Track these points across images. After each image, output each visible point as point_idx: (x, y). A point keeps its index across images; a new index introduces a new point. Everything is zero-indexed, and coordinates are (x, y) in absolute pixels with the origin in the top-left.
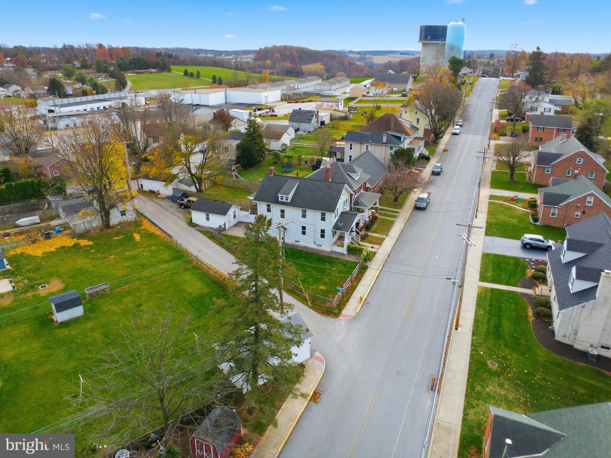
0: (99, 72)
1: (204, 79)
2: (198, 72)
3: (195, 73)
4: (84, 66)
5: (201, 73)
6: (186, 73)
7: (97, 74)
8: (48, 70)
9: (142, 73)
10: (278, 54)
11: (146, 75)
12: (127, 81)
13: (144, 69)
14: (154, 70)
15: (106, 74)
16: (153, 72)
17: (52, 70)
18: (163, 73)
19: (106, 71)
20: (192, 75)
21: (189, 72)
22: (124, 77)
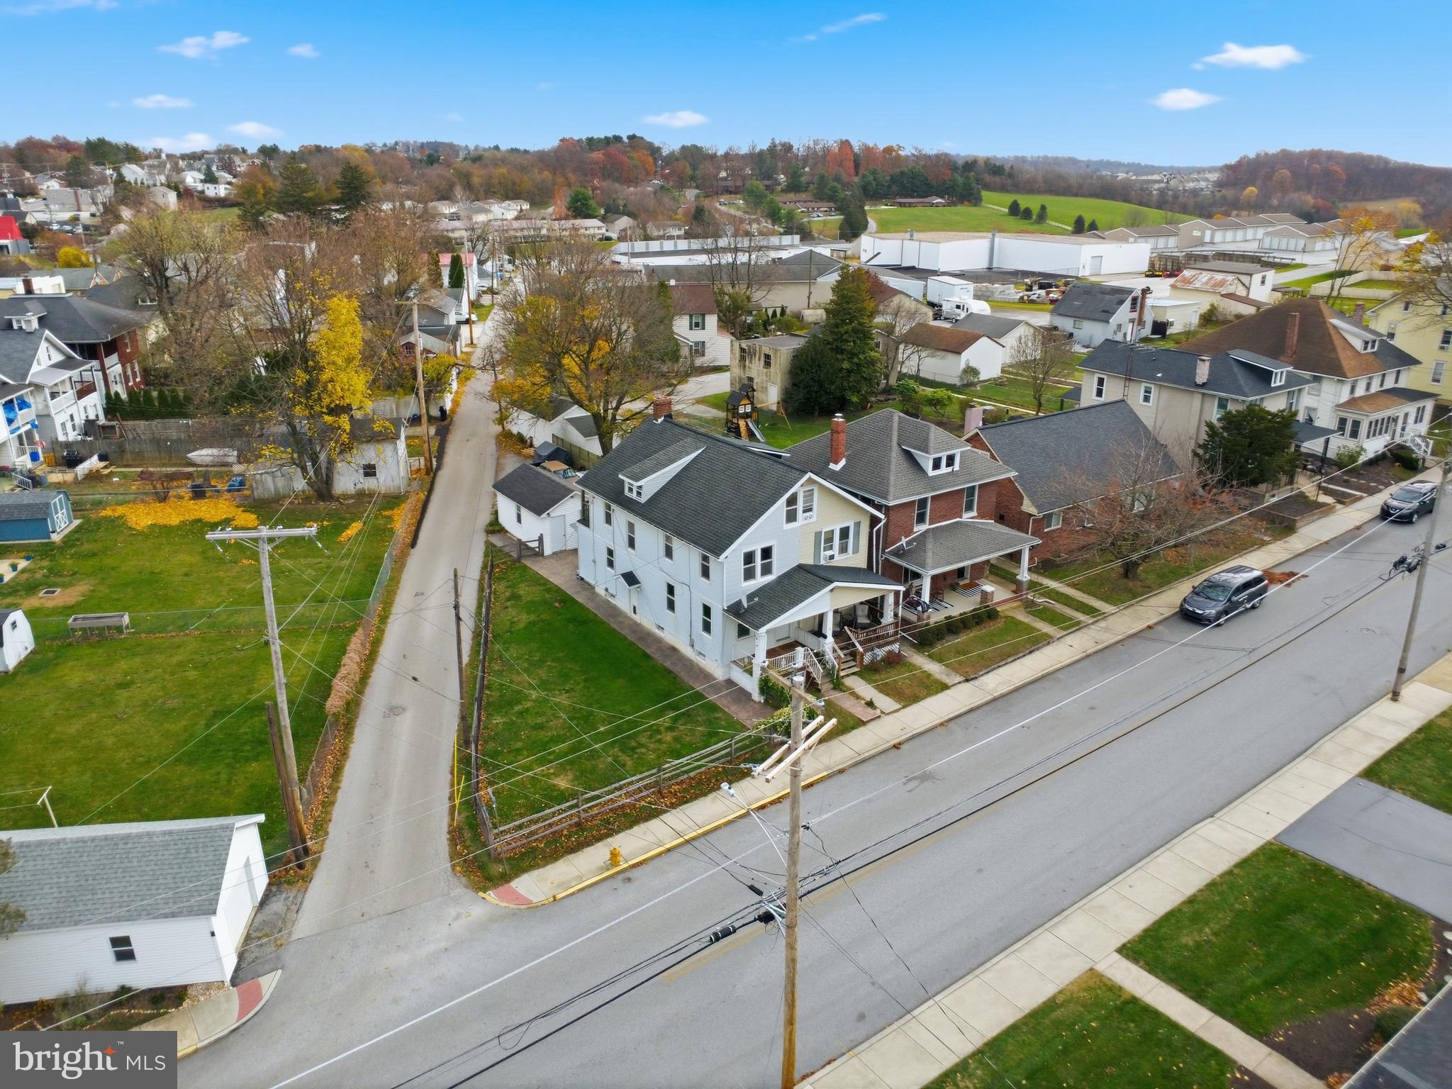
0: (822, 200)
1: (1054, 223)
2: (1043, 208)
3: (1035, 209)
4: (794, 187)
5: (1049, 209)
6: (1014, 210)
7: (813, 204)
8: (722, 194)
9: (910, 205)
10: (1286, 172)
11: (916, 211)
12: (867, 222)
13: (919, 196)
14: (939, 200)
15: (832, 204)
16: (937, 205)
17: (731, 193)
18: (961, 209)
19: (831, 198)
20: (1027, 214)
21: (1023, 206)
22: (864, 213)
